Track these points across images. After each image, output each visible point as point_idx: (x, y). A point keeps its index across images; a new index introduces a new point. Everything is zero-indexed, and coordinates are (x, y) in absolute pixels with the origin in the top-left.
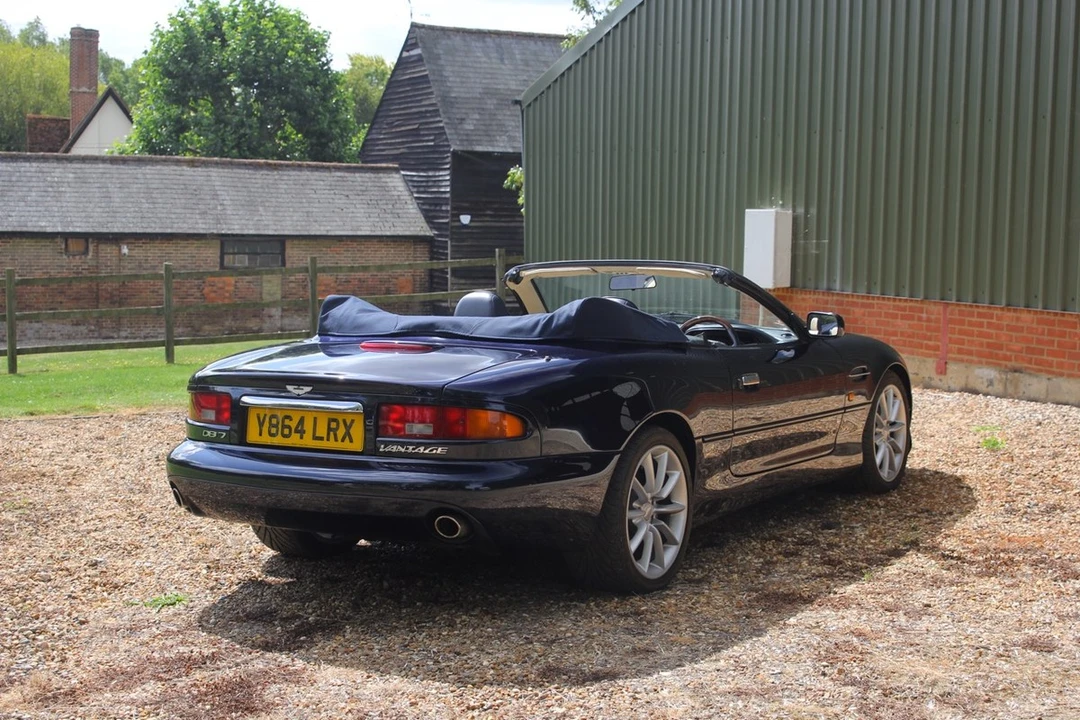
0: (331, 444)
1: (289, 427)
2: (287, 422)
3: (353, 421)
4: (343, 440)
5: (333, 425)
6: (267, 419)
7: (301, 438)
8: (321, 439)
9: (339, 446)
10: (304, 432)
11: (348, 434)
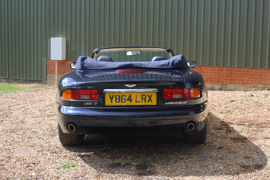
0: (144, 103)
1: (125, 99)
2: (123, 97)
3: (152, 95)
4: (148, 102)
5: (144, 97)
6: (114, 97)
7: (131, 102)
8: (140, 102)
9: (147, 104)
10: (132, 100)
11: (150, 99)
